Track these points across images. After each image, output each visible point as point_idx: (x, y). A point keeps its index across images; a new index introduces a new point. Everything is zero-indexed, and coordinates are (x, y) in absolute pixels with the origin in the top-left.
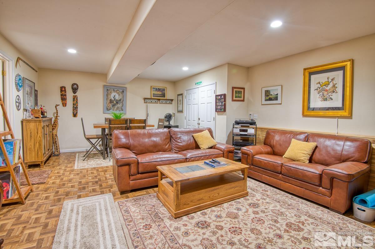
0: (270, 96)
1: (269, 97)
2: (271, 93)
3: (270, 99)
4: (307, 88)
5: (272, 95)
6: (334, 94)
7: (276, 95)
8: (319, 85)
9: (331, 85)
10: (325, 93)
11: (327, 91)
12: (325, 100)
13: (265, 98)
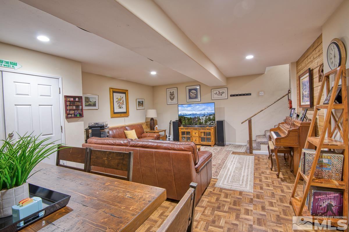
0: (90, 103)
1: (88, 103)
2: (91, 100)
3: (90, 105)
4: (112, 100)
5: (91, 102)
6: (123, 105)
7: (94, 102)
8: (117, 100)
9: (122, 101)
10: (120, 104)
11: (121, 103)
12: (120, 108)
13: (85, 104)
